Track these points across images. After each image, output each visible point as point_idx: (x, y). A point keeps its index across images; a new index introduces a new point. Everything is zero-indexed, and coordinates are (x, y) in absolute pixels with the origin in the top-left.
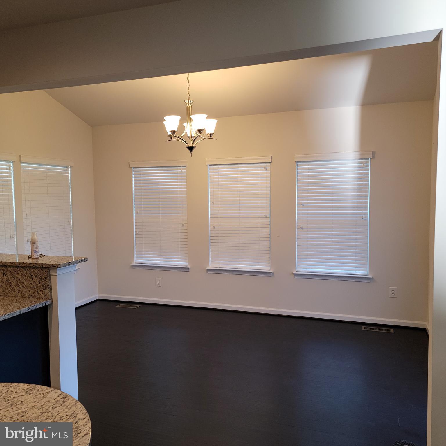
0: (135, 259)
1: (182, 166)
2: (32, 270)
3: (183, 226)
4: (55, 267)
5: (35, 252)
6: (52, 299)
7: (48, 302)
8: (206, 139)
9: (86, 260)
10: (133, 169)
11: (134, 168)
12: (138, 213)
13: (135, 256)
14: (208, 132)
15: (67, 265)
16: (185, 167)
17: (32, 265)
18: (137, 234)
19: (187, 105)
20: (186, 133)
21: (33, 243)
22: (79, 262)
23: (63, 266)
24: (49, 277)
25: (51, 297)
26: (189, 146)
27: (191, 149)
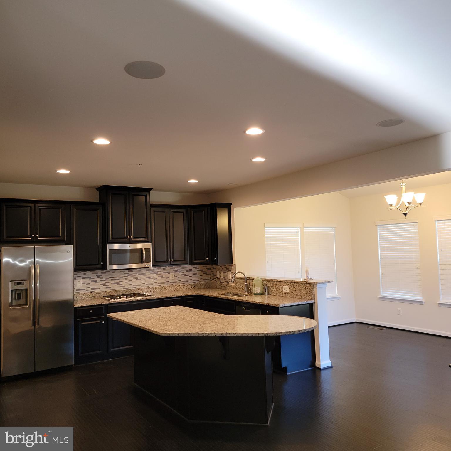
0: (381, 292)
1: (415, 222)
2: (306, 285)
3: (417, 268)
4: (316, 283)
5: (308, 276)
6: (315, 300)
7: (313, 302)
8: (417, 206)
9: (332, 282)
10: (378, 226)
11: (379, 225)
12: (382, 258)
13: (381, 290)
14: (418, 202)
15: (322, 283)
16: (417, 223)
17: (306, 282)
18: (382, 274)
19: (402, 186)
20: (403, 202)
21: (307, 272)
22: (328, 282)
23: (319, 283)
24: (313, 288)
25: (315, 299)
26: (404, 213)
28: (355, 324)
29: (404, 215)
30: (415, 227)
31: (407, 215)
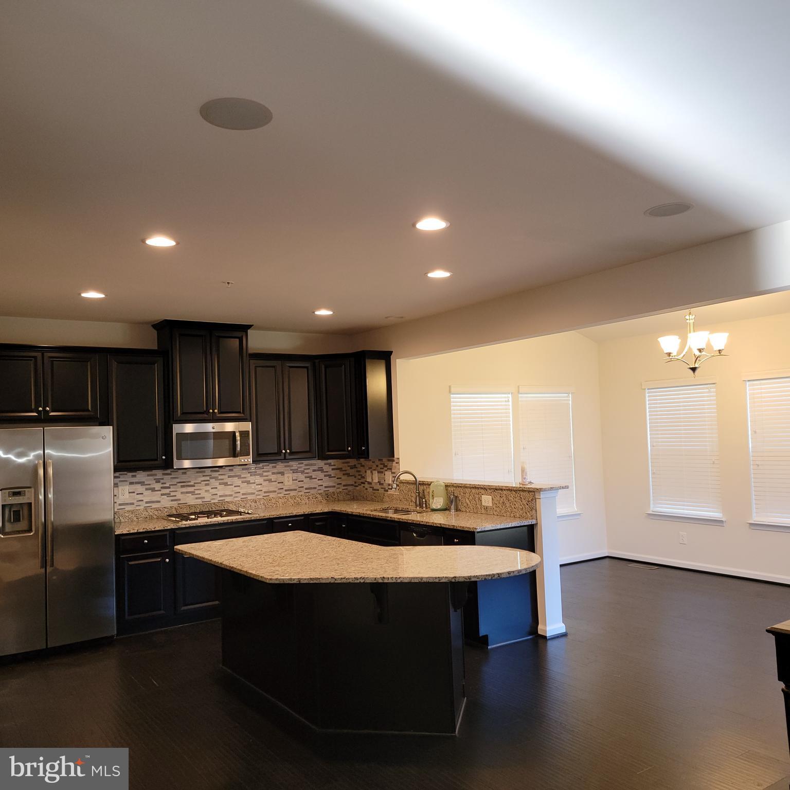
0: (652, 506)
1: (710, 384)
2: (522, 493)
3: (714, 463)
4: (539, 490)
5: (525, 479)
6: (537, 519)
7: (534, 522)
8: (714, 356)
9: (567, 487)
10: (647, 391)
11: (648, 389)
12: (654, 446)
13: (652, 502)
14: (716, 348)
15: (549, 490)
16: (714, 385)
17: (521, 489)
18: (653, 473)
19: (688, 321)
20: (690, 349)
21: (523, 471)
22: (560, 489)
23: (545, 490)
24: (534, 499)
25: (537, 517)
26: (691, 367)
27: (694, 369)
28: (607, 560)
29: (691, 372)
30: (709, 392)
31: (697, 371)
